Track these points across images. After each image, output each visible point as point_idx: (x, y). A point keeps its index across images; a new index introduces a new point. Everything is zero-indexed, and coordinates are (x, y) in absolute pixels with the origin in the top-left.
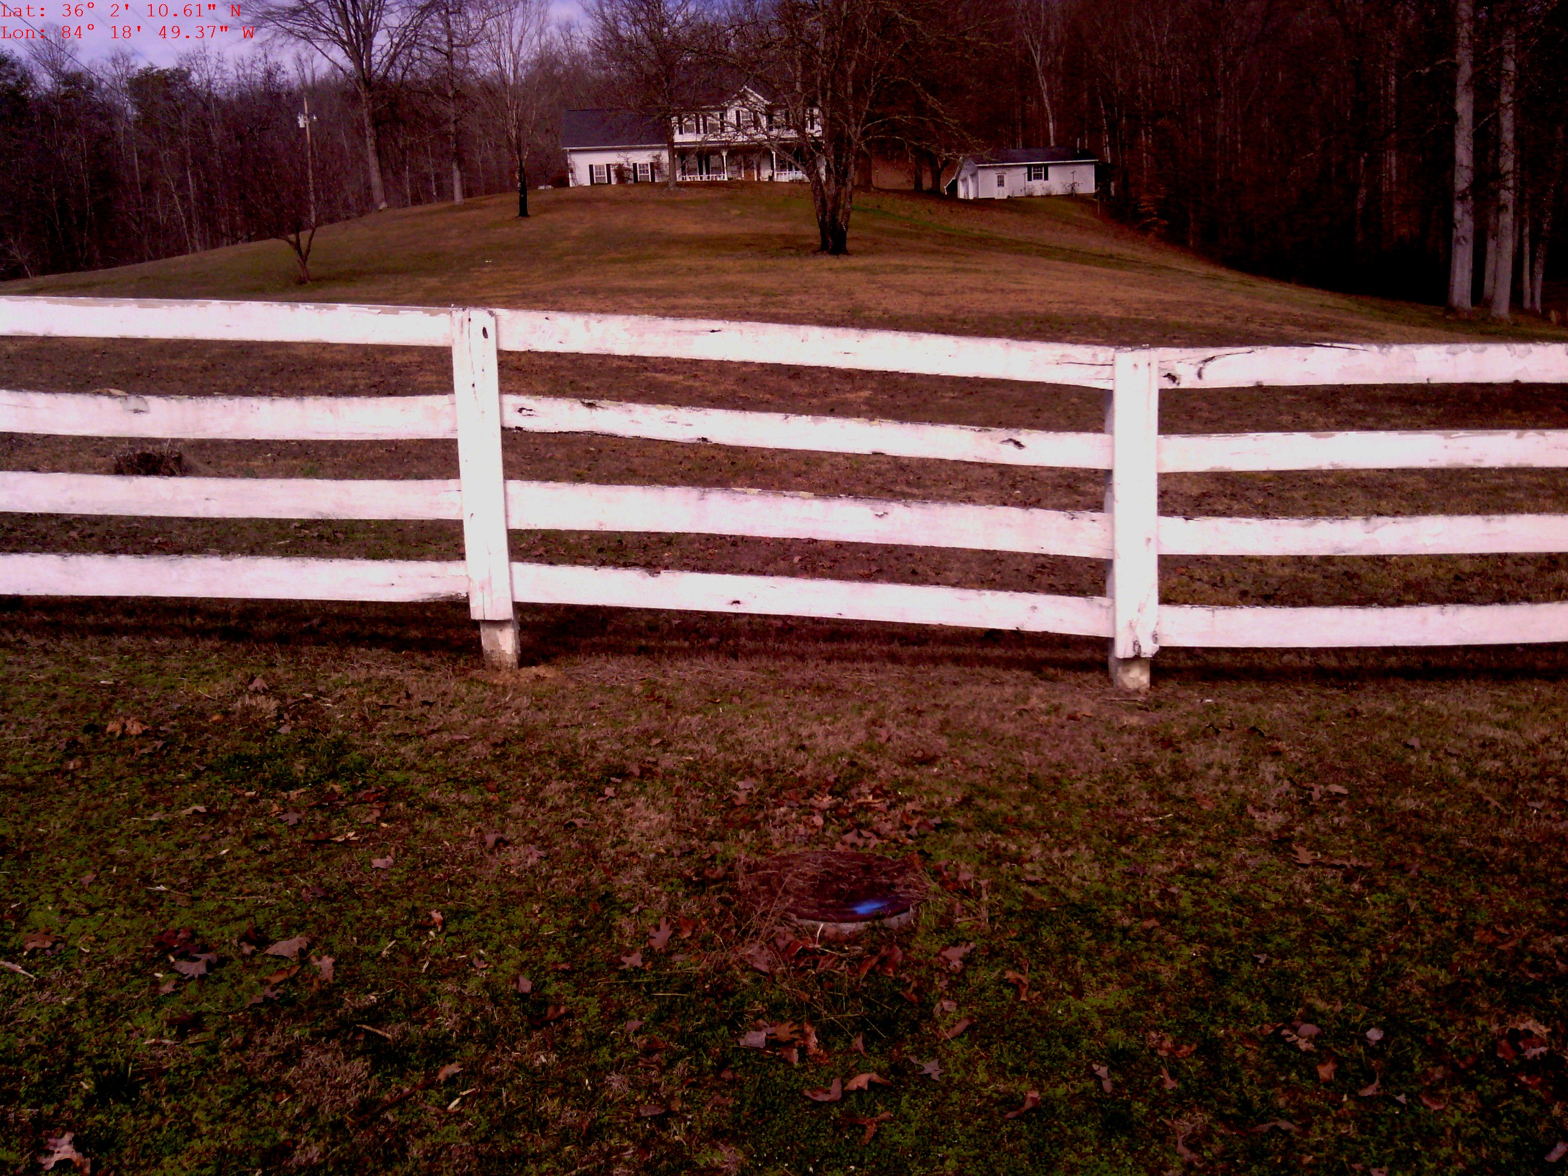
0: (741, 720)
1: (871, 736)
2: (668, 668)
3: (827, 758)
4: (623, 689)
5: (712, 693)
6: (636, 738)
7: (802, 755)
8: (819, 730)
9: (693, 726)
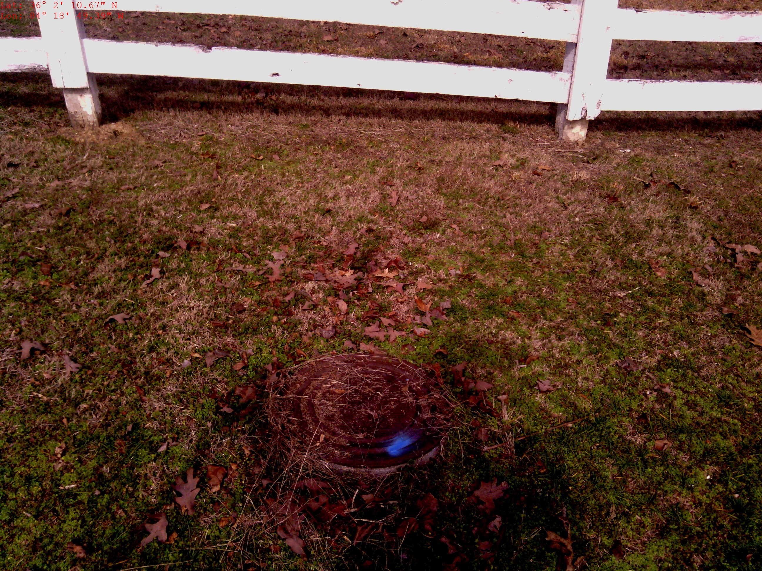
0: (279, 178)
1: (384, 197)
2: (224, 123)
3: (349, 223)
4: (184, 145)
5: (256, 149)
6: (190, 202)
7: (328, 220)
8: (342, 190)
9: (239, 187)
